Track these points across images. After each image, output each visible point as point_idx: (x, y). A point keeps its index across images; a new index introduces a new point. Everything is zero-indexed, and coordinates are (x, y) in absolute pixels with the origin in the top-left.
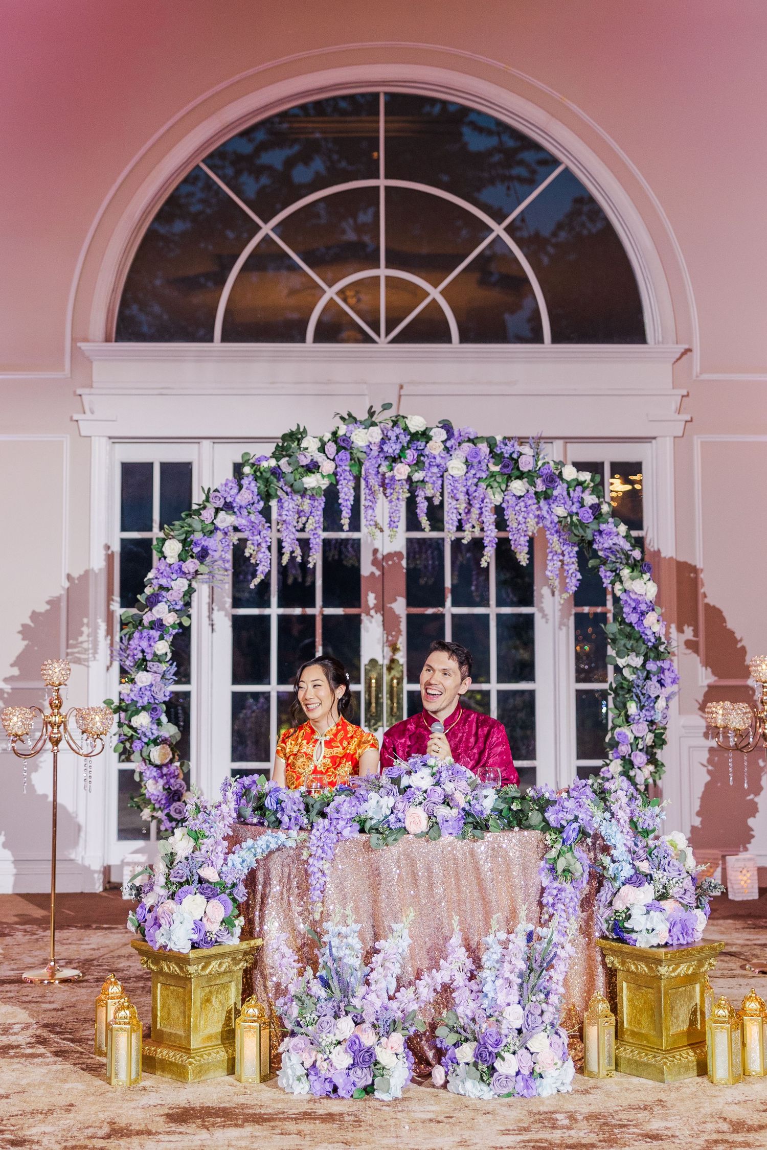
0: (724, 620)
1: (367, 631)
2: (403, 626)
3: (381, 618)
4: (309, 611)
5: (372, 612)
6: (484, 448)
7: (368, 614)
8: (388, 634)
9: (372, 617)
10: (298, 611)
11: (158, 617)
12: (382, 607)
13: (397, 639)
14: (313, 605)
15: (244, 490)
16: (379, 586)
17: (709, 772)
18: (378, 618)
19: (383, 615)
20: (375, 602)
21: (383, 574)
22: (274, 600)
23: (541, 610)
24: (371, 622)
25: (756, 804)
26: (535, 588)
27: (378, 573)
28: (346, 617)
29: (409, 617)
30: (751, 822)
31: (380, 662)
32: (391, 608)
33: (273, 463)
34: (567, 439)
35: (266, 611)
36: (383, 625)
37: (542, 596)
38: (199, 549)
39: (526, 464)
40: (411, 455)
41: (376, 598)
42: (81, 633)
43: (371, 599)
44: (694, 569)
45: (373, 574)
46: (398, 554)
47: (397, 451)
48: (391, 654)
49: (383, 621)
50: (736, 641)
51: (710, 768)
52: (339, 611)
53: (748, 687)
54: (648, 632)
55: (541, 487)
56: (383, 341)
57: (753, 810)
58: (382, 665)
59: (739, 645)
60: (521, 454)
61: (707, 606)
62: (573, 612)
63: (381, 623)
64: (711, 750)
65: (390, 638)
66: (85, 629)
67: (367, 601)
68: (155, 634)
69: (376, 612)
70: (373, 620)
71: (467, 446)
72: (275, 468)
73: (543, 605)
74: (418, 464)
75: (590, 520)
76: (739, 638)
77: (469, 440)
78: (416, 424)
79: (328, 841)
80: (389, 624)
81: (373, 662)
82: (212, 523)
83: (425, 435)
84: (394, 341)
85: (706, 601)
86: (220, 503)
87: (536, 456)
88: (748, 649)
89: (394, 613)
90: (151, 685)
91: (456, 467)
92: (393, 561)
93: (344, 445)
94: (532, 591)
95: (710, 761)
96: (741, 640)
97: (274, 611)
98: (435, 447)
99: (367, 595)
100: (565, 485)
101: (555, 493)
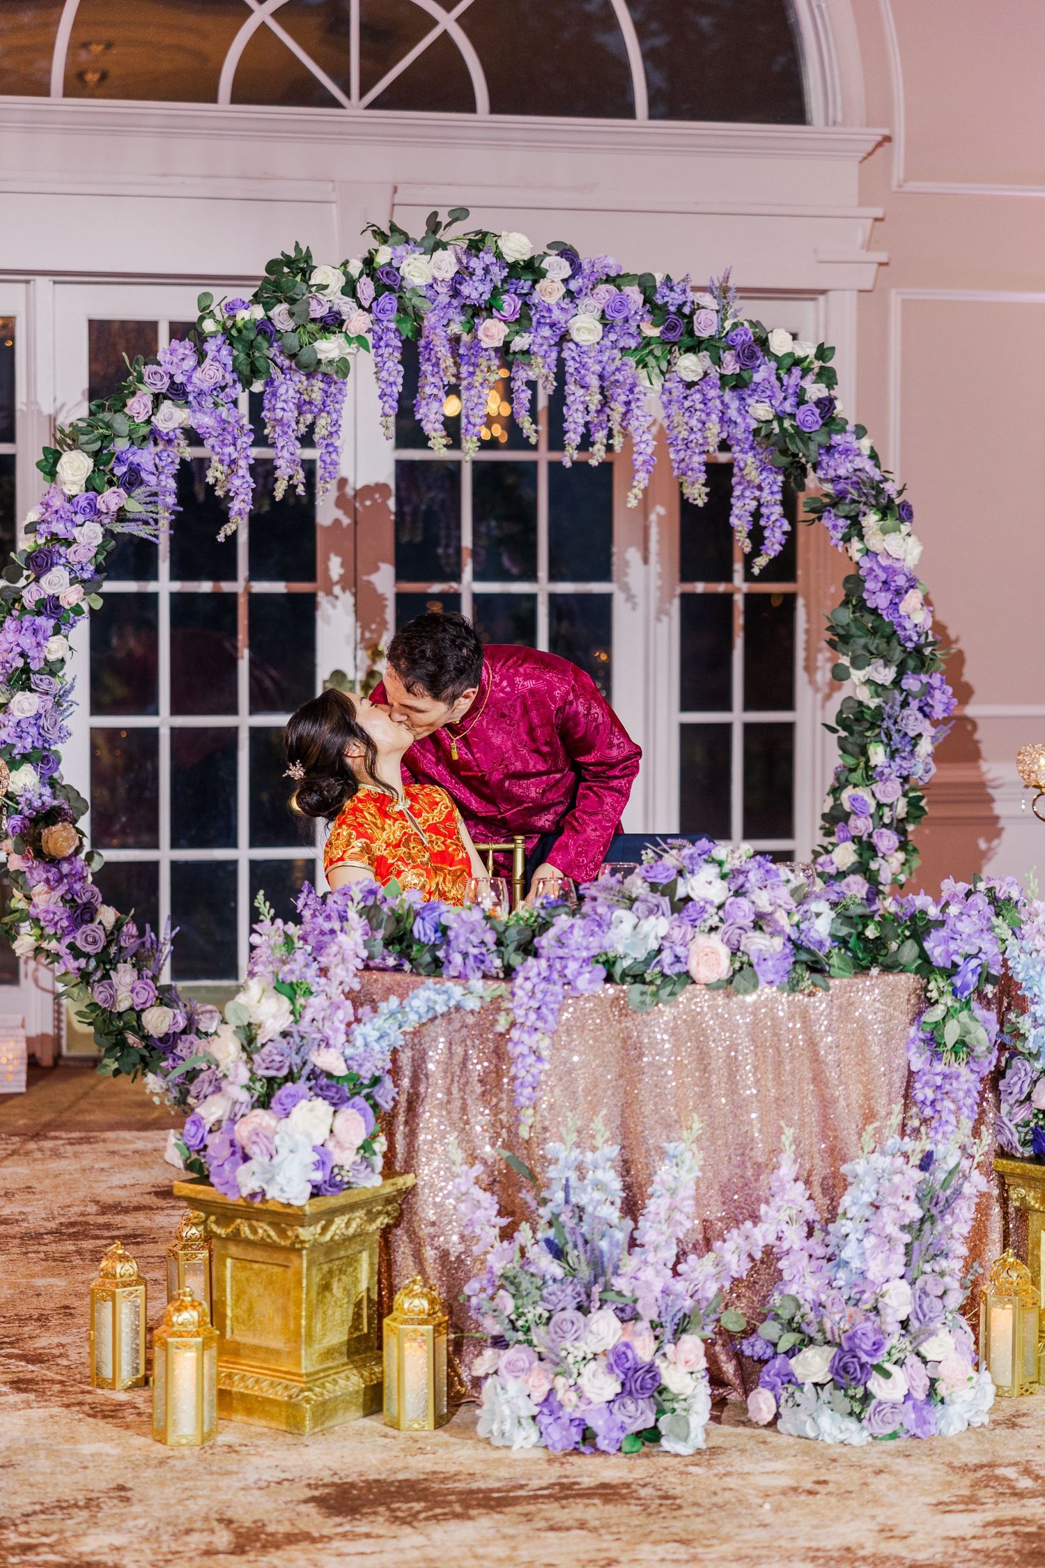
1: (328, 622)
2: (390, 614)
3: (351, 600)
4: (226, 587)
5: (337, 590)
6: (634, 294)
7: (329, 592)
8: (365, 627)
9: (337, 597)
10: (206, 587)
11: (51, 592)
12: (353, 581)
13: (380, 637)
14: (233, 577)
15: (208, 361)
16: (349, 544)
18: (347, 599)
19: (355, 595)
20: (342, 571)
21: (356, 523)
22: (164, 567)
23: (625, 588)
24: (334, 606)
26: (615, 549)
27: (346, 521)
28: (289, 596)
29: (401, 598)
31: (351, 676)
32: (369, 583)
33: (258, 312)
35: (151, 587)
36: (356, 612)
37: (626, 564)
38: (124, 469)
39: (706, 325)
40: (509, 304)
41: (343, 565)
43: (335, 567)
45: (337, 522)
46: (381, 488)
47: (486, 297)
48: (368, 662)
49: (355, 605)
52: (279, 587)
54: (908, 625)
55: (731, 365)
56: (355, 106)
58: (353, 682)
59: (953, 650)
60: (700, 307)
62: (678, 590)
63: (351, 609)
65: (368, 635)
67: (327, 569)
68: (47, 623)
69: (344, 590)
70: (339, 603)
71: (604, 290)
72: (262, 322)
73: (627, 579)
74: (522, 322)
75: (817, 427)
76: (953, 637)
77: (609, 280)
78: (516, 247)
79: (548, 998)
80: (365, 610)
81: (338, 675)
82: (148, 422)
83: (531, 269)
84: (373, 105)
86: (163, 385)
87: (722, 312)
88: (967, 655)
89: (374, 590)
90: (38, 716)
91: (585, 327)
92: (374, 500)
93: (388, 282)
94: (609, 555)
96: (956, 641)
97: (164, 586)
98: (550, 291)
99: (328, 559)
100: (773, 365)
101: (757, 377)
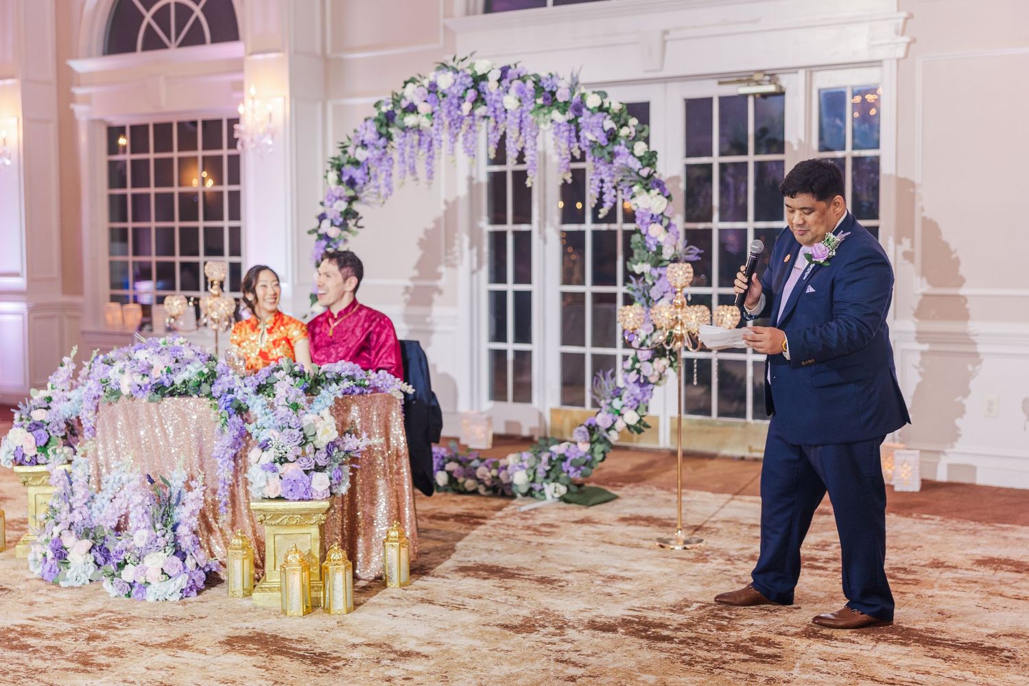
0: (939, 232)
2: (681, 238)
6: (530, 85)
11: (325, 230)
15: (367, 130)
17: (920, 374)
25: (963, 406)
29: (687, 231)
30: (958, 422)
33: (390, 108)
34: (811, 69)
38: (347, 178)
39: (562, 96)
40: (470, 94)
42: (454, 245)
44: (913, 185)
47: (461, 92)
50: (950, 252)
51: (922, 370)
53: (958, 296)
54: (651, 242)
57: (961, 411)
59: (954, 256)
60: (560, 88)
61: (924, 219)
64: (923, 353)
66: (457, 242)
71: (516, 83)
72: (389, 111)
76: (953, 249)
77: (519, 78)
78: (480, 69)
82: (355, 157)
83: (484, 77)
85: (925, 214)
88: (961, 260)
91: (510, 102)
92: (673, 184)
93: (431, 89)
95: (922, 364)
97: (588, 227)
98: (491, 86)
101: (581, 120)
